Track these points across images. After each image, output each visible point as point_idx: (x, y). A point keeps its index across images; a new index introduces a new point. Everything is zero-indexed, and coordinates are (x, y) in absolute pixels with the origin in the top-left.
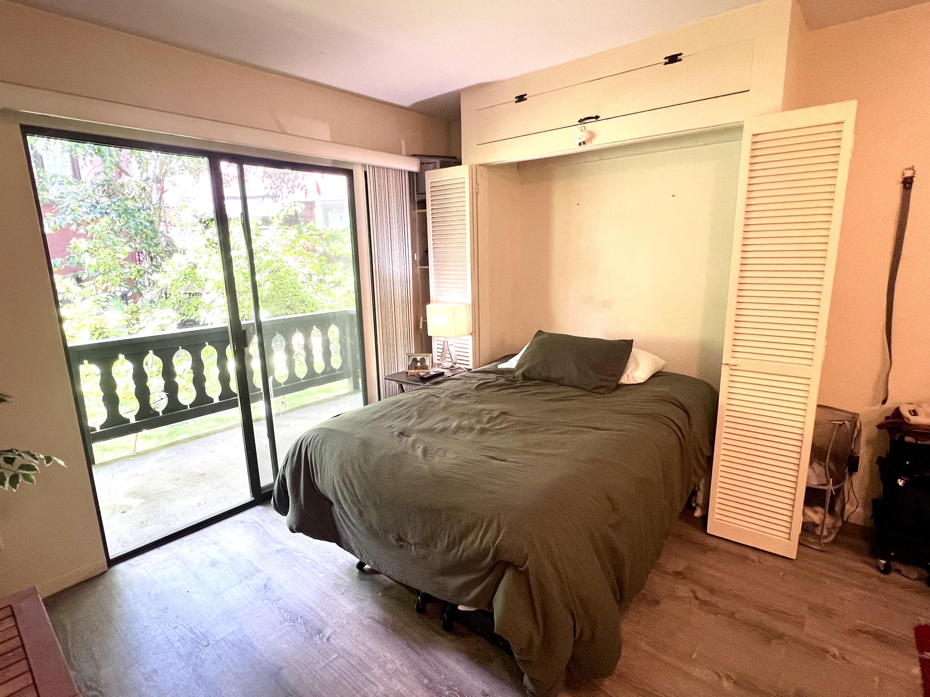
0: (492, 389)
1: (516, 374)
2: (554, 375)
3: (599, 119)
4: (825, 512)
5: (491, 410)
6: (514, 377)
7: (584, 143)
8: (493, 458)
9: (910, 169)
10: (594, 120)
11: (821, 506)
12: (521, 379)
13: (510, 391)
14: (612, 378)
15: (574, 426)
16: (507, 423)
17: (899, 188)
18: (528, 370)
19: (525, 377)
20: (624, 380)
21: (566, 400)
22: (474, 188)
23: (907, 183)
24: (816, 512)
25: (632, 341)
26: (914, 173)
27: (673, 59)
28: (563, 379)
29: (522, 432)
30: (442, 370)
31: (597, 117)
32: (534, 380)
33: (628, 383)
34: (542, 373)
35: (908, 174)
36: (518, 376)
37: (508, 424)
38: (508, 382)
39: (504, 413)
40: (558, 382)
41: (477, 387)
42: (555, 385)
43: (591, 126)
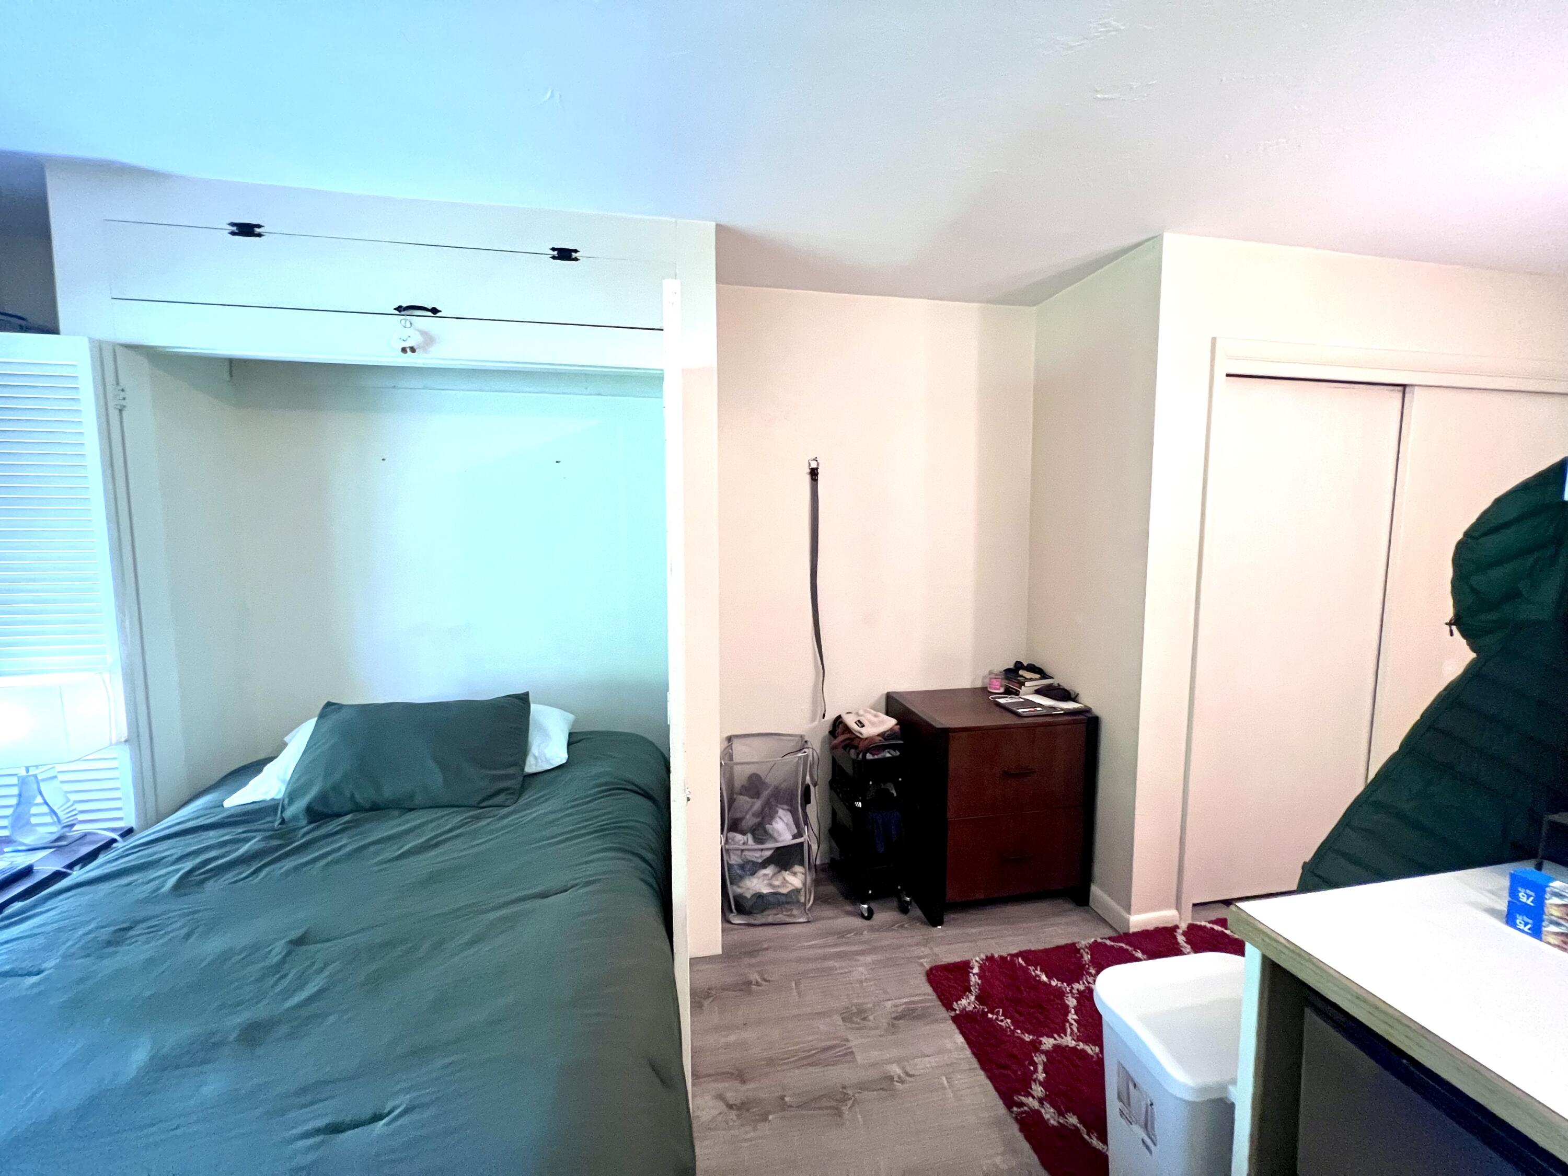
0: (230, 876)
1: (288, 814)
2: (388, 793)
3: (439, 314)
4: (806, 870)
5: (255, 948)
6: (283, 822)
7: (413, 350)
8: (336, 1129)
9: (814, 460)
10: (430, 314)
11: (799, 865)
12: (304, 822)
13: (289, 864)
14: (511, 771)
15: (494, 909)
16: (321, 970)
17: (807, 478)
18: (323, 797)
19: (316, 814)
20: (531, 767)
21: (437, 845)
22: (110, 395)
23: (814, 473)
24: (795, 874)
25: (527, 694)
26: (818, 464)
27: (565, 254)
28: (411, 797)
29: (375, 983)
30: (22, 861)
31: (435, 311)
32: (339, 815)
33: (539, 769)
34: (358, 797)
35: (814, 465)
36: (295, 818)
37: (326, 973)
38: (275, 842)
39: (300, 941)
40: (404, 806)
41: (177, 886)
42: (396, 813)
43: (424, 322)
